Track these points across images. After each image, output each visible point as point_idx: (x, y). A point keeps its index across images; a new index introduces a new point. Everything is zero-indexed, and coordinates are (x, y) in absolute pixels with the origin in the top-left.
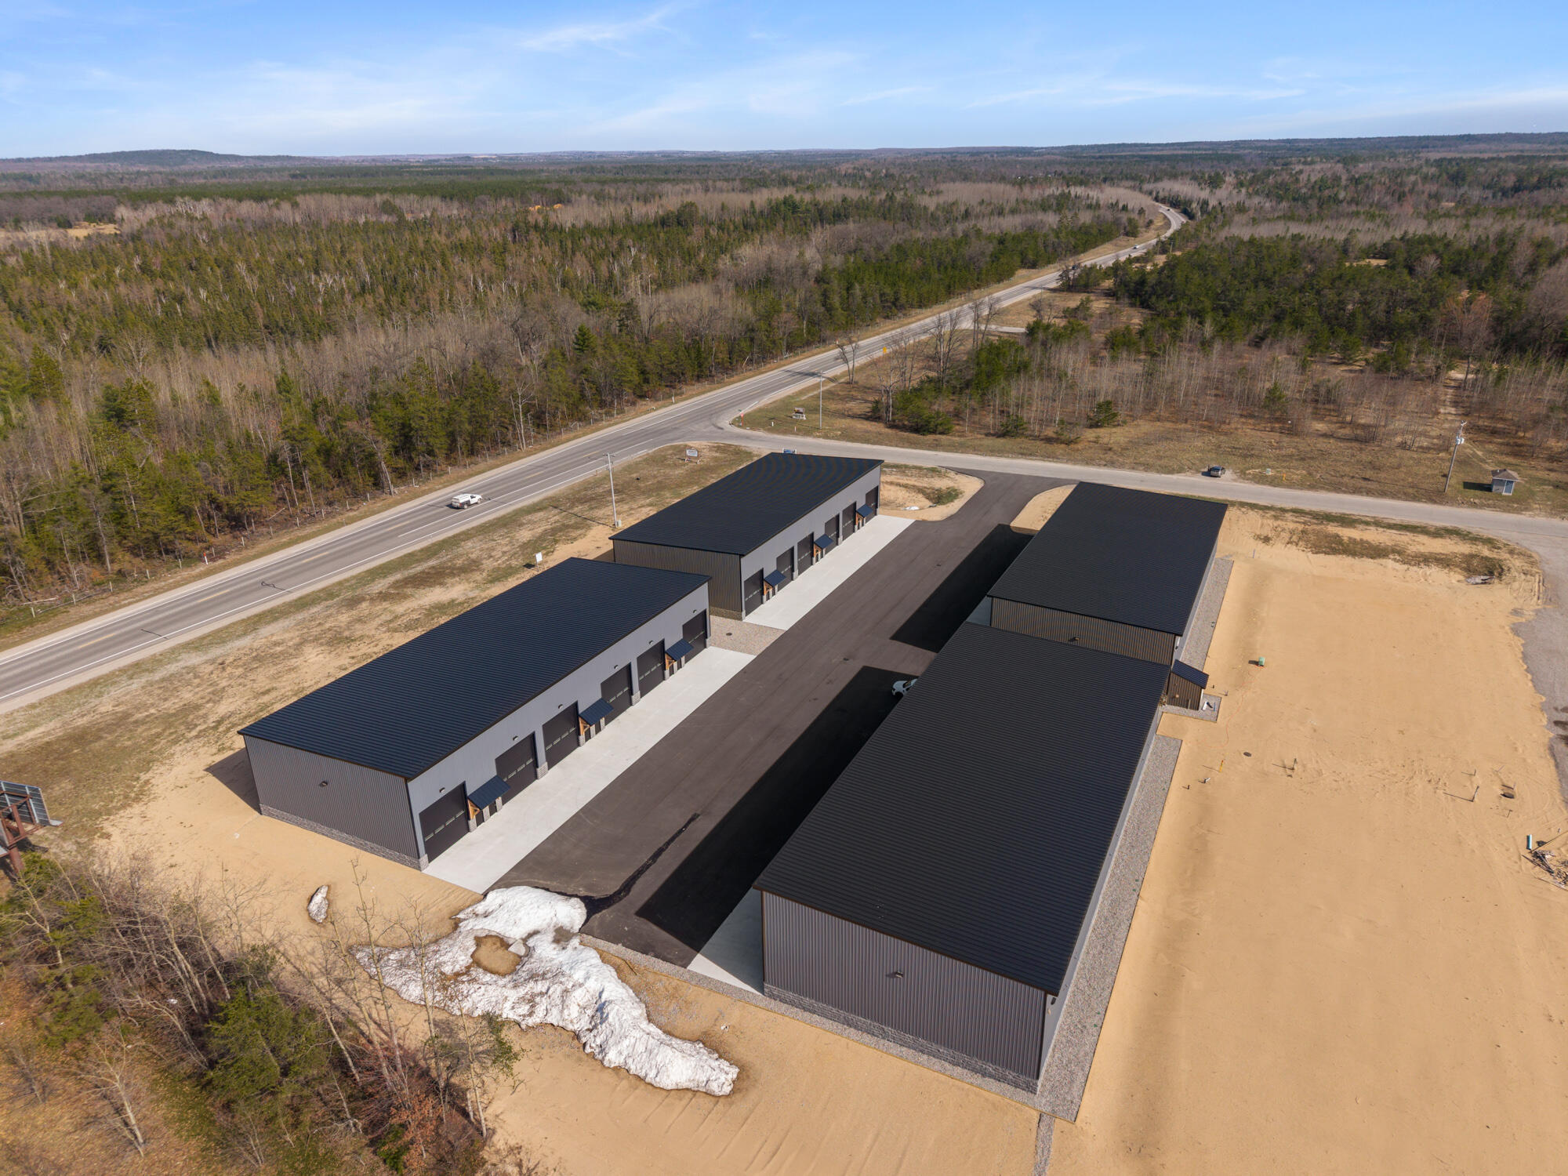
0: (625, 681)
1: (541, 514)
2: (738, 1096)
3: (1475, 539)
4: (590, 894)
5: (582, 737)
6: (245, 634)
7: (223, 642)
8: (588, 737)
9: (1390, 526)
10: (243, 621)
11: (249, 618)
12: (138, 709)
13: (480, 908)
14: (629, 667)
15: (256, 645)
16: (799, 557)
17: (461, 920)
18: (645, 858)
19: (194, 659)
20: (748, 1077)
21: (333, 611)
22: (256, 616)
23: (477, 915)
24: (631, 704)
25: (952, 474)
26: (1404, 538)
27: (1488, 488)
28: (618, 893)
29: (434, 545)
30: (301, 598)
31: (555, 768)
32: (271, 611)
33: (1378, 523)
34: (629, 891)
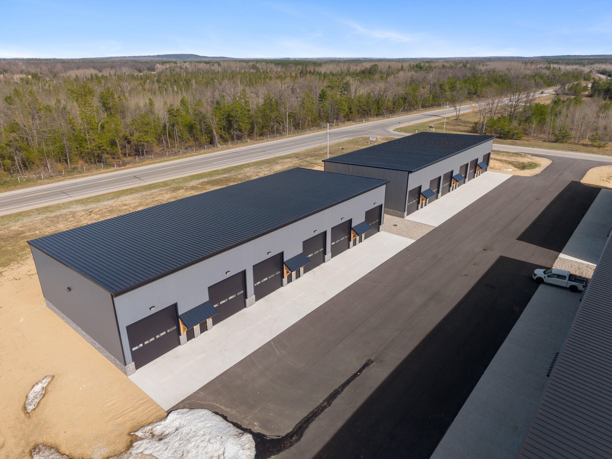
0: (322, 244)
1: (289, 160)
4: (264, 432)
5: (285, 280)
6: (112, 199)
7: (99, 201)
8: (290, 280)
10: (114, 192)
11: (118, 191)
12: (30, 230)
13: (158, 429)
14: (325, 233)
15: (114, 204)
16: (443, 185)
17: (137, 439)
18: (320, 398)
19: (79, 208)
21: (164, 192)
22: (123, 191)
23: (153, 436)
24: (324, 261)
25: (529, 156)
28: (290, 436)
29: (229, 168)
30: (150, 185)
31: (261, 301)
32: (131, 189)
34: (301, 436)
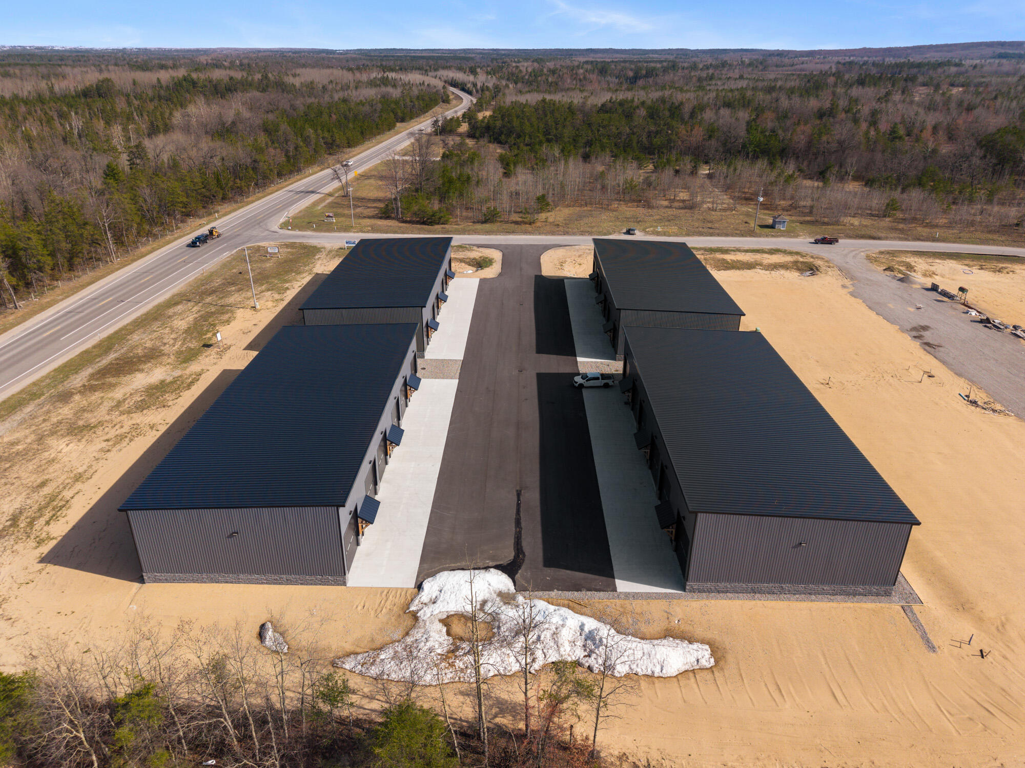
1: (180, 307)
2: (722, 663)
3: (791, 253)
4: (498, 563)
5: (389, 457)
9: (747, 251)
13: (425, 598)
17: (416, 611)
20: (717, 648)
23: (425, 604)
25: (475, 248)
26: (758, 257)
27: (772, 227)
28: (517, 556)
29: (101, 341)
31: (383, 484)
33: (738, 250)
34: (523, 553)
